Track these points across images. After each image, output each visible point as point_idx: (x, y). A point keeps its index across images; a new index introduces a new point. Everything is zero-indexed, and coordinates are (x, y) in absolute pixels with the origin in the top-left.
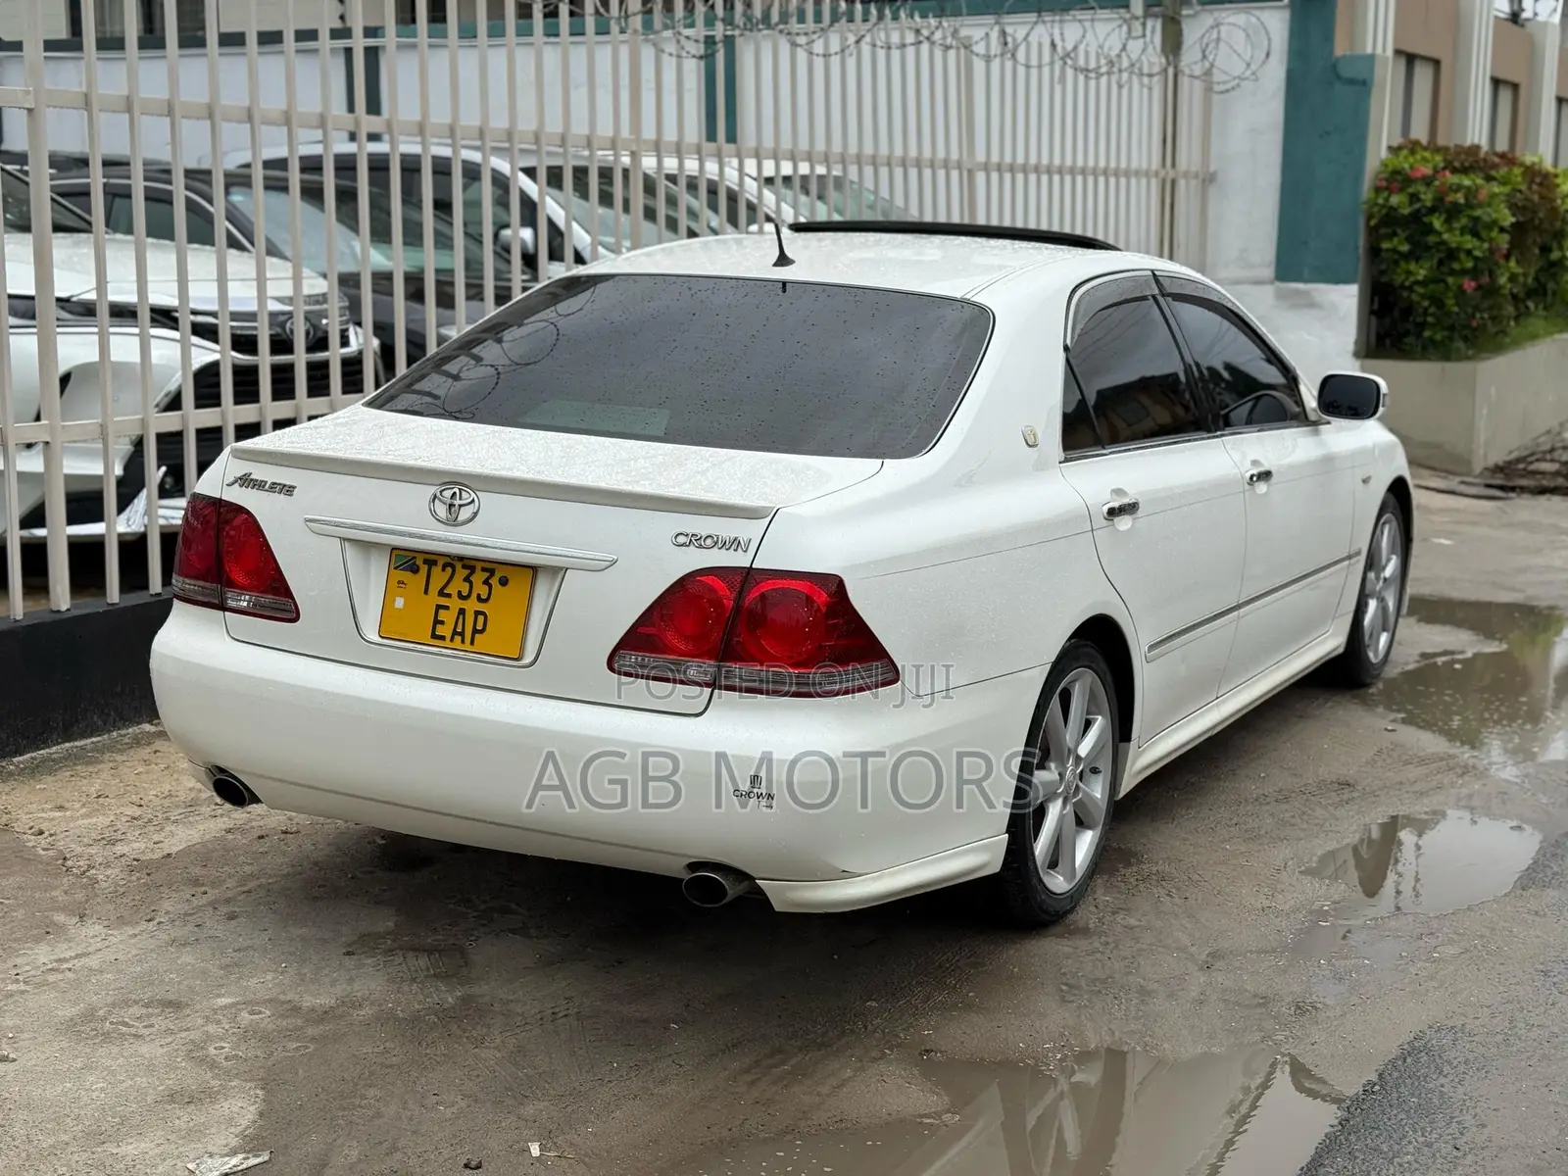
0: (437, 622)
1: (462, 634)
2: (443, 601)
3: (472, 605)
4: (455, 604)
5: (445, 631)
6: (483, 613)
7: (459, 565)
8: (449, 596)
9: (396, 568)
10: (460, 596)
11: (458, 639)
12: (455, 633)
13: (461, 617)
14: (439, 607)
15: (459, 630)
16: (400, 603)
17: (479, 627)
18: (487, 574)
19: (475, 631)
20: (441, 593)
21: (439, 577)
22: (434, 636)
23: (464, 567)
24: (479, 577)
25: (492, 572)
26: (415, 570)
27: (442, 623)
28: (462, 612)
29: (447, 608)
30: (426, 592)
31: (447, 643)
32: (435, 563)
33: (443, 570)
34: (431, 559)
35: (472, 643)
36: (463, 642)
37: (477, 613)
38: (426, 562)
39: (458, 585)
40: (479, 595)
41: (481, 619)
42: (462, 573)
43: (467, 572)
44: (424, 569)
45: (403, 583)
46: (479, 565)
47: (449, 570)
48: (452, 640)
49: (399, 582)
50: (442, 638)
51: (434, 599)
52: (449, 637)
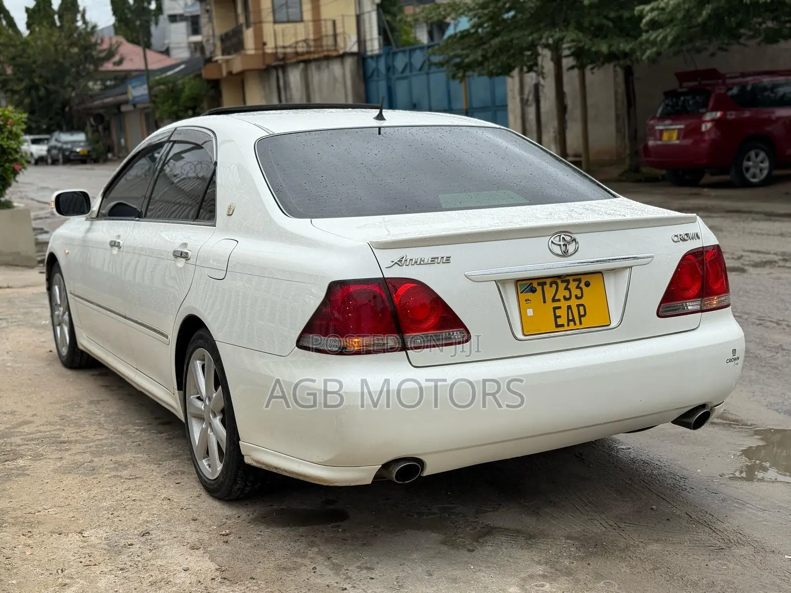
0: (556, 317)
1: (573, 320)
2: (557, 304)
3: (574, 302)
4: (564, 304)
5: (563, 321)
6: (582, 305)
7: (559, 281)
8: (559, 300)
9: (521, 293)
10: (565, 299)
11: (572, 323)
12: (569, 321)
13: (570, 311)
14: (555, 309)
15: (571, 318)
16: (530, 312)
17: (582, 313)
18: (577, 283)
19: (580, 316)
20: (554, 300)
21: (550, 292)
22: (557, 326)
23: (563, 282)
24: (573, 285)
25: (579, 281)
26: (533, 291)
27: (560, 317)
28: (569, 307)
29: (560, 308)
30: (545, 302)
31: (566, 328)
32: (545, 283)
33: (551, 286)
34: (542, 281)
35: (581, 323)
36: (575, 324)
37: (578, 306)
38: (539, 284)
39: (562, 293)
40: (576, 296)
41: (581, 308)
42: (562, 286)
43: (565, 284)
44: (539, 289)
45: (529, 300)
46: (571, 278)
47: (554, 286)
48: (568, 325)
49: (526, 300)
50: (563, 325)
51: (550, 305)
52: (566, 324)
